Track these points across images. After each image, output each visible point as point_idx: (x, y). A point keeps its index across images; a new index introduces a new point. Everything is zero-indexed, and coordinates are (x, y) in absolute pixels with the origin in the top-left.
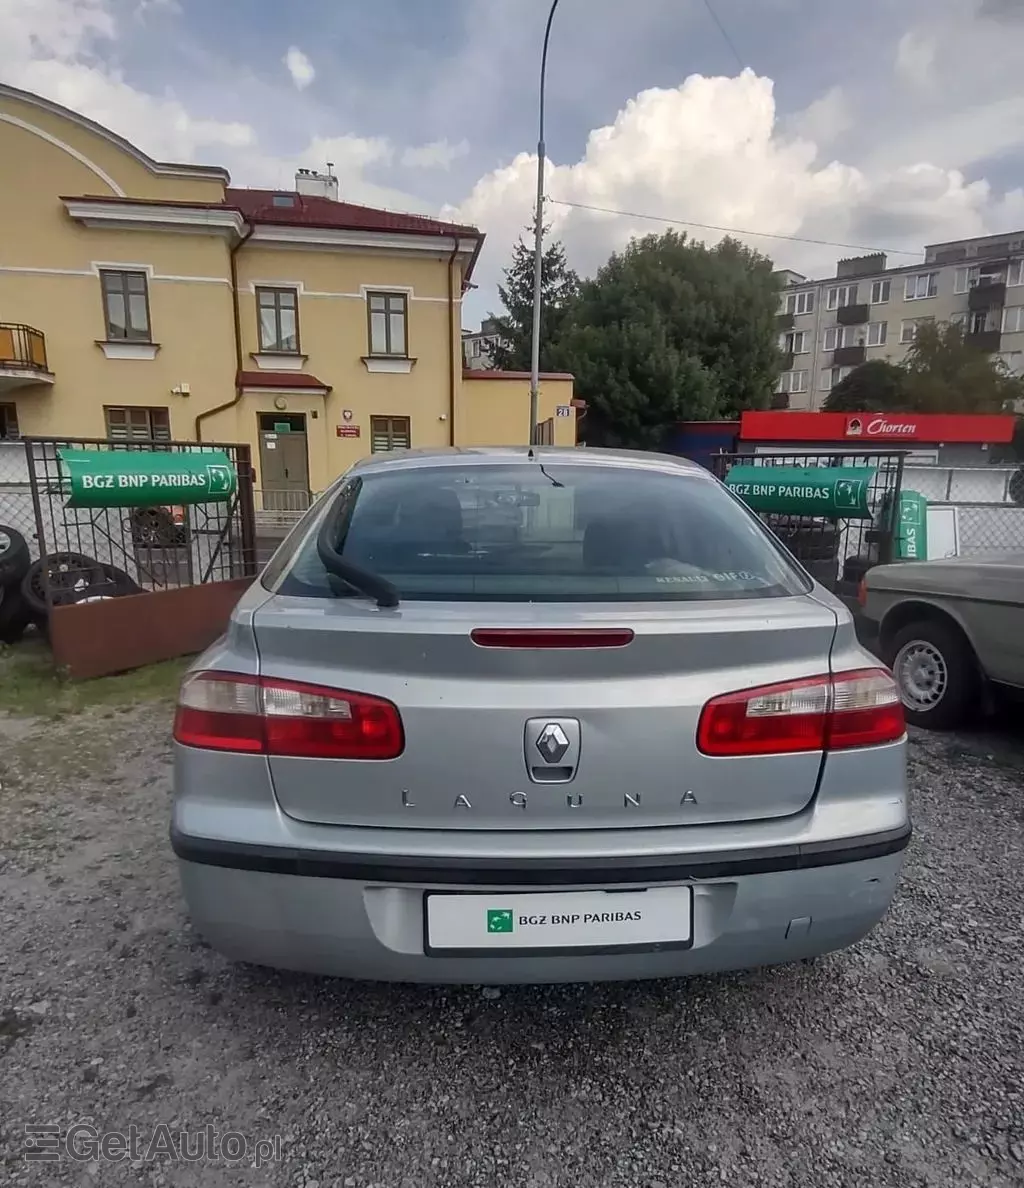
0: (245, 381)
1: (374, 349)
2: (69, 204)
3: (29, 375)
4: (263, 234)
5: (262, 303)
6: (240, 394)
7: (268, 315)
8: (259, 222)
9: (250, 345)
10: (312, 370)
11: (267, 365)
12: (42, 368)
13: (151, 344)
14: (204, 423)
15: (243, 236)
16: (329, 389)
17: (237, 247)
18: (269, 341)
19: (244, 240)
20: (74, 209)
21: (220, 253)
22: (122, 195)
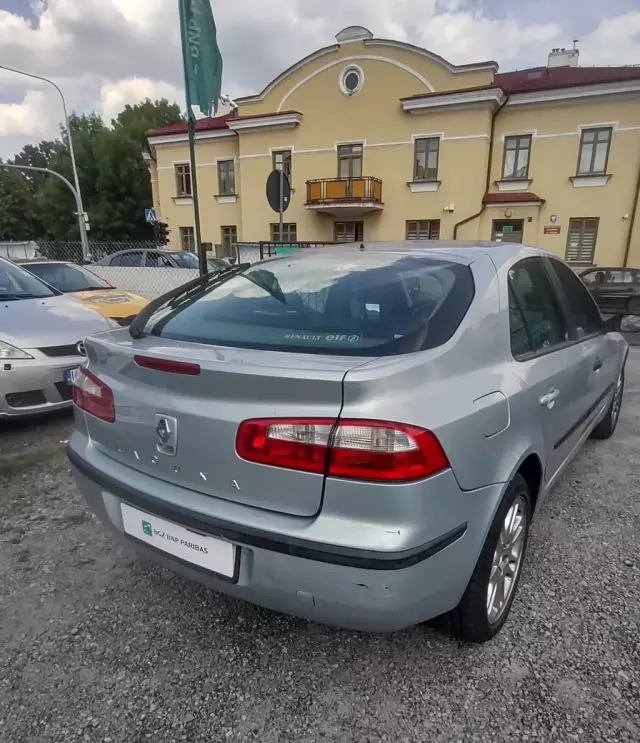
0: (488, 200)
1: (581, 171)
2: (404, 103)
3: (370, 205)
4: (515, 100)
5: (508, 147)
6: (484, 209)
7: (511, 155)
8: (514, 93)
9: (496, 176)
10: (534, 189)
11: (505, 188)
12: (378, 201)
13: (436, 181)
14: (459, 229)
15: (501, 104)
16: (543, 201)
17: (497, 111)
18: (509, 172)
19: (502, 107)
20: (407, 104)
21: (485, 118)
22: (433, 91)
